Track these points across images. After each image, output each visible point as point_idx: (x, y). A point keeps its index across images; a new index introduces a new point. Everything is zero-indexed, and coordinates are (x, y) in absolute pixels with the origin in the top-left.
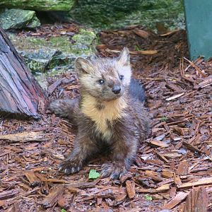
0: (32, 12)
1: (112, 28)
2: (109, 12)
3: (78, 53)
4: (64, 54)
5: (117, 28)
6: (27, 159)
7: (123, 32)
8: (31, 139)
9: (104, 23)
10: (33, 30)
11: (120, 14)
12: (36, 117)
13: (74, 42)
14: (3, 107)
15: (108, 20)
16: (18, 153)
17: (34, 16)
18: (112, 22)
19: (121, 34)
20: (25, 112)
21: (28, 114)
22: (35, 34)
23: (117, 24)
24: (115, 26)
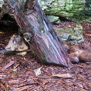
0: (58, 17)
1: (84, 22)
2: (83, 15)
3: (77, 36)
4: (72, 36)
5: (86, 22)
6: (68, 87)
7: (88, 24)
8: (67, 77)
9: (80, 20)
10: (58, 24)
11: (87, 16)
12: (67, 66)
13: (75, 31)
14: (54, 61)
15: (82, 19)
16: (64, 83)
17: (58, 19)
18: (84, 20)
19: (88, 25)
20: (63, 64)
21: (64, 65)
22: (59, 26)
23: (86, 20)
24: (85, 21)
